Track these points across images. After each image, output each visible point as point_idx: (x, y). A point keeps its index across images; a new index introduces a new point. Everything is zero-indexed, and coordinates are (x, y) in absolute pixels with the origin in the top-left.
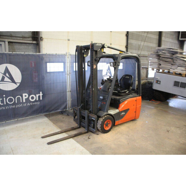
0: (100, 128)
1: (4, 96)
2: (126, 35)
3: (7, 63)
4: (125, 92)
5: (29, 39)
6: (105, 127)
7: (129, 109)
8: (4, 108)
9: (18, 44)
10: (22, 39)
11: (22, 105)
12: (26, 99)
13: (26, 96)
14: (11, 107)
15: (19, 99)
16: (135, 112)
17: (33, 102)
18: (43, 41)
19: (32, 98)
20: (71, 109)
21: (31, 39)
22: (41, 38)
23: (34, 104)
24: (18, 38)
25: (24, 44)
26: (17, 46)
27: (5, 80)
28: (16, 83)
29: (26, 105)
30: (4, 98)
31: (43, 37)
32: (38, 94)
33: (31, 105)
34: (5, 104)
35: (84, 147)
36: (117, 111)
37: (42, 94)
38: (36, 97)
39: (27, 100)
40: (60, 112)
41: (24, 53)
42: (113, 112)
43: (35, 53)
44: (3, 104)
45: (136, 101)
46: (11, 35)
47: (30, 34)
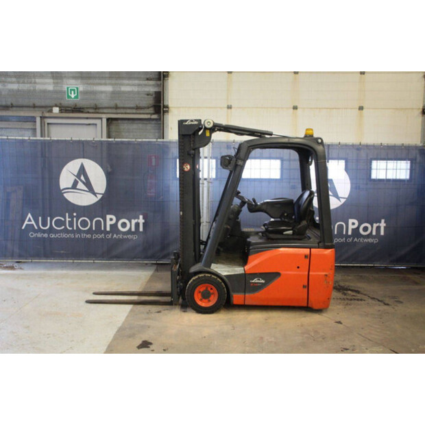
1: (75, 214)
3: (84, 158)
5: (147, 111)
6: (199, 300)
8: (72, 236)
9: (126, 121)
10: (134, 111)
11: (103, 235)
12: (111, 225)
13: (111, 220)
14: (84, 235)
15: (98, 223)
16: (307, 287)
17: (124, 233)
18: (170, 114)
19: (124, 225)
21: (151, 110)
22: (167, 107)
23: (125, 237)
24: (128, 111)
25: (139, 122)
26: (124, 126)
27: (78, 187)
28: (95, 194)
29: (110, 236)
30: (75, 219)
31: (170, 106)
32: (135, 219)
33: (119, 239)
34: (75, 228)
37: (143, 221)
38: (130, 225)
39: (114, 227)
41: (113, 140)
42: (224, 270)
43: (155, 140)
44: (71, 229)
45: (309, 257)
46: (116, 105)
47: (150, 101)
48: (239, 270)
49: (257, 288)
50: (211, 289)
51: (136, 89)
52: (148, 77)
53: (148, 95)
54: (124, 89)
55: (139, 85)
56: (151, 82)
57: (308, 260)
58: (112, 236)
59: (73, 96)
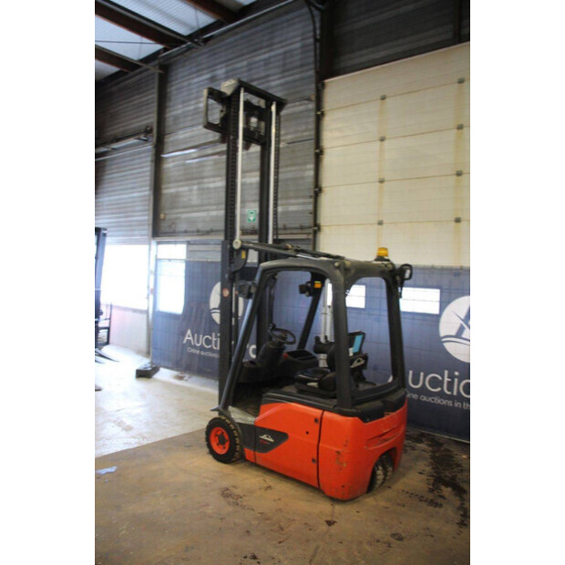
7: (285, 436)
16: (316, 461)
21: (312, 230)
31: (322, 224)
42: (239, 416)
45: (319, 421)
46: (285, 226)
48: (250, 420)
49: (266, 447)
54: (292, 208)
55: (304, 204)
57: (318, 425)
59: (252, 219)
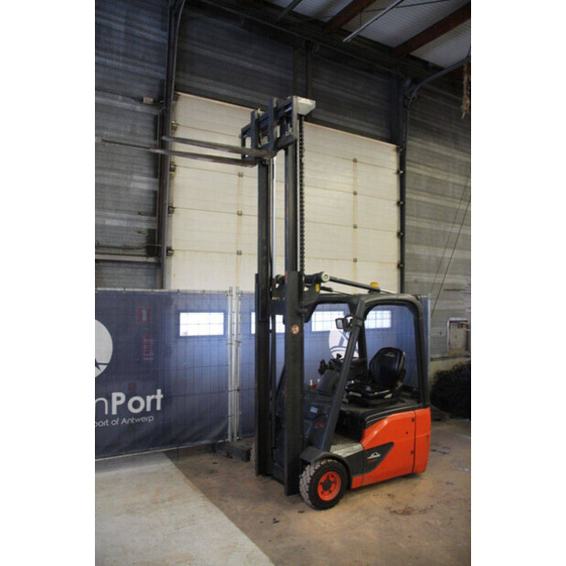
0: (307, 494)
2: (399, 234)
4: (382, 397)
5: (139, 252)
6: (322, 493)
7: (391, 444)
9: (111, 264)
10: (121, 252)
11: (107, 421)
13: (119, 399)
15: (100, 405)
16: (413, 452)
17: (136, 416)
18: (173, 257)
19: (136, 405)
20: (238, 440)
21: (143, 252)
22: (169, 249)
23: (138, 420)
24: (113, 251)
25: (126, 265)
26: (108, 270)
28: (97, 365)
29: (117, 422)
31: (173, 248)
32: (151, 395)
33: (130, 424)
35: (258, 545)
36: (357, 448)
37: (162, 396)
38: (145, 403)
39: (122, 408)
40: (208, 445)
41: (122, 289)
42: (343, 451)
43: (150, 290)
47: (141, 240)
49: (374, 464)
50: (333, 476)
51: (124, 224)
52: (140, 210)
53: (139, 232)
55: (129, 220)
56: (144, 218)
57: (414, 423)
58: (120, 422)
